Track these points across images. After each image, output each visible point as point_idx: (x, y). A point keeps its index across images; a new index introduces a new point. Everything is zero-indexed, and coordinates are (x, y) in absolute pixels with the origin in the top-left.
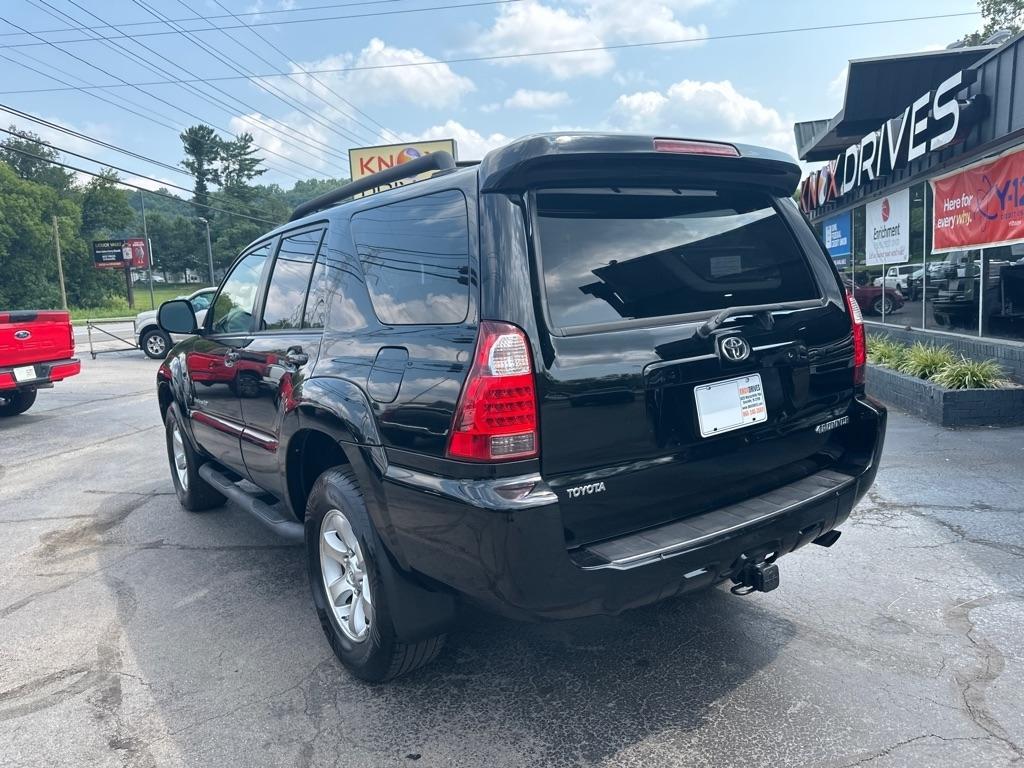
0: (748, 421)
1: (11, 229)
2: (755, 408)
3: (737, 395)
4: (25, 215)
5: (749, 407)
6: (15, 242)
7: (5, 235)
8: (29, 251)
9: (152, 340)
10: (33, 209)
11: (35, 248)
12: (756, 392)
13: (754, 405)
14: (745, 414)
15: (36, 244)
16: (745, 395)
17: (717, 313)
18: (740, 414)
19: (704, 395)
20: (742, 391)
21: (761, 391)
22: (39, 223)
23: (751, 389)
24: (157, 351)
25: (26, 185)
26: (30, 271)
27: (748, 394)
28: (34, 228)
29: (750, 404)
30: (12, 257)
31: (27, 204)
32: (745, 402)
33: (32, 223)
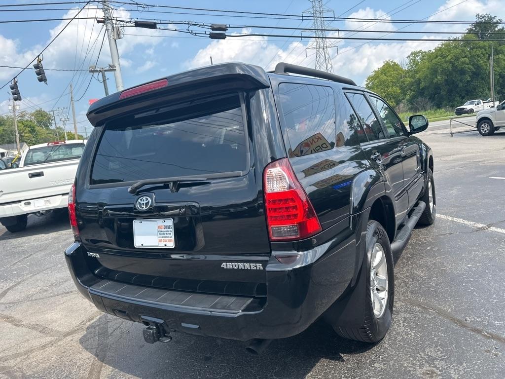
0: (161, 245)
1: (471, 67)
2: (167, 239)
3: (156, 230)
4: (479, 58)
5: (163, 237)
6: (474, 73)
7: (469, 70)
8: (480, 76)
9: (483, 125)
10: (484, 55)
11: (484, 74)
12: (169, 230)
13: (166, 237)
14: (160, 241)
15: (484, 72)
16: (161, 230)
17: (137, 182)
18: (157, 241)
19: (139, 226)
20: (160, 227)
21: (172, 230)
22: (487, 61)
23: (166, 227)
24: (485, 131)
25: (481, 43)
26: (480, 86)
27: (163, 230)
28: (483, 64)
29: (163, 235)
30: (472, 81)
31: (481, 52)
32: (160, 234)
33: (482, 62)
